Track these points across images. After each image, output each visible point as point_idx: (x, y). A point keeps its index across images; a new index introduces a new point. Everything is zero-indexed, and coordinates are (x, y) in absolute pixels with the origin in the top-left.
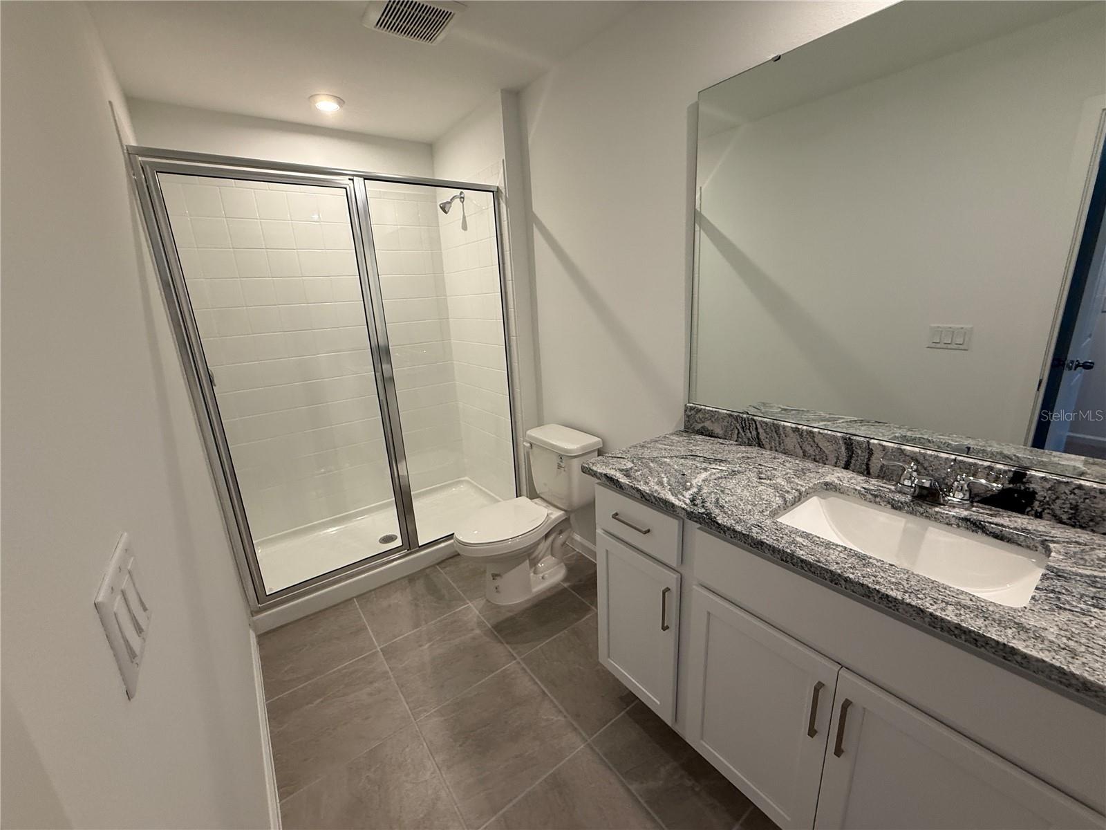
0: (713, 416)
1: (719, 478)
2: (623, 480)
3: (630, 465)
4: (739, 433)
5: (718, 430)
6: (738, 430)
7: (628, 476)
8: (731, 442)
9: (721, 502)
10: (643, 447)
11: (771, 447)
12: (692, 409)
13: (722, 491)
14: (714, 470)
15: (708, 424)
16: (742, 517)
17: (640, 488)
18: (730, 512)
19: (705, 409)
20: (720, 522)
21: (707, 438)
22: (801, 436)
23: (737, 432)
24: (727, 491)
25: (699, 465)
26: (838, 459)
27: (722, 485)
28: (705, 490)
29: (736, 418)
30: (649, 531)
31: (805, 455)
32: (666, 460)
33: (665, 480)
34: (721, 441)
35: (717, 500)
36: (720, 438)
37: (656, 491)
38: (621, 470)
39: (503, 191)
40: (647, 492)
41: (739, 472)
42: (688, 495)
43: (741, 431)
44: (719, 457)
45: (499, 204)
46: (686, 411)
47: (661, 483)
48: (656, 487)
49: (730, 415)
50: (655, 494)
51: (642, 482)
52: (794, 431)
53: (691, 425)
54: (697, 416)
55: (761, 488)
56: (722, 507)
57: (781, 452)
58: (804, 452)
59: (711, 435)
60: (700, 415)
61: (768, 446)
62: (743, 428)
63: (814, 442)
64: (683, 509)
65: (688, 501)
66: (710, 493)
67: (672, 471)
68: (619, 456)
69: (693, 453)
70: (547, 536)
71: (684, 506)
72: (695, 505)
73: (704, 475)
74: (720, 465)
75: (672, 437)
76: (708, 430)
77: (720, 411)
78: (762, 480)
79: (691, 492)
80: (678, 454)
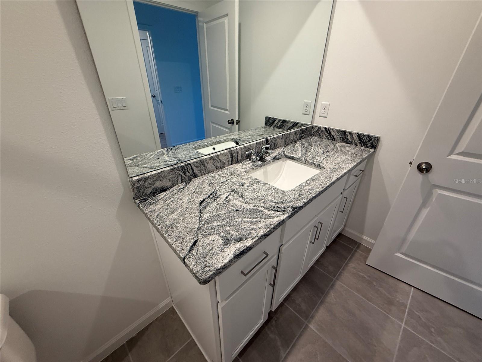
1: (242, 198)
5: (167, 183)
11: (202, 174)
12: (139, 181)
15: (158, 184)
19: (152, 175)
22: (214, 159)
23: (180, 177)
26: (228, 162)
27: (253, 198)
29: (178, 168)
31: (217, 168)
43: (183, 175)
49: (172, 169)
52: (210, 159)
53: (143, 193)
54: (146, 183)
57: (207, 173)
60: (149, 181)
61: (199, 175)
62: (184, 172)
63: (219, 159)
76: (159, 188)
77: (164, 169)
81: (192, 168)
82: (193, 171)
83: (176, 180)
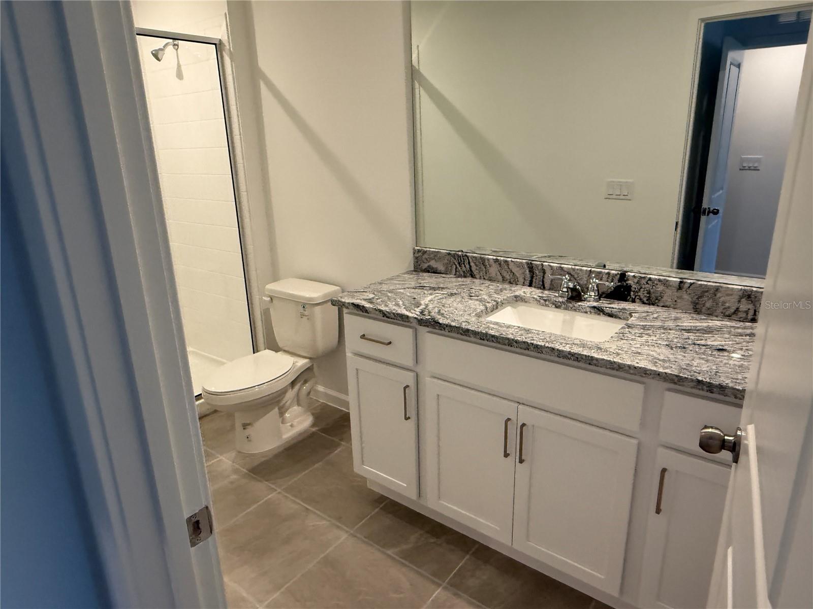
0: (436, 255)
1: (441, 298)
2: (367, 305)
3: (371, 296)
4: (456, 268)
5: (441, 268)
6: (456, 265)
7: (371, 303)
8: (451, 276)
9: (442, 312)
10: (380, 283)
11: (481, 277)
12: (419, 251)
13: (443, 306)
14: (437, 294)
15: (433, 264)
16: (456, 318)
17: (381, 309)
18: (448, 317)
19: (429, 251)
20: (441, 322)
21: (433, 274)
22: (500, 264)
23: (455, 267)
24: (446, 305)
25: (426, 292)
26: (525, 280)
27: (443, 302)
28: (431, 306)
29: (454, 256)
30: (390, 343)
31: (504, 280)
32: (400, 290)
33: (401, 303)
34: (444, 275)
35: (439, 311)
36: (443, 274)
37: (394, 310)
38: (365, 300)
39: (227, 44)
40: (388, 311)
41: (455, 294)
42: (418, 310)
43: (458, 266)
44: (442, 286)
45: (222, 57)
46: (414, 253)
47: (397, 305)
48: (394, 307)
49: (449, 254)
50: (394, 312)
51: (383, 306)
52: (495, 262)
53: (419, 265)
54: (424, 257)
55: (470, 302)
56: (443, 314)
57: (487, 280)
58: (503, 277)
59: (435, 272)
60: (426, 256)
61: (478, 276)
62: (459, 263)
63: (509, 268)
64: (415, 318)
65: (418, 313)
66: (435, 308)
67: (406, 297)
68: (362, 290)
69: (421, 285)
70: (293, 384)
71: (415, 316)
72: (423, 315)
73: (430, 297)
74: (442, 291)
75: (404, 276)
76: (433, 268)
77: (441, 251)
78: (472, 298)
79: (421, 308)
80: (409, 286)
81: (469, 263)
82: (470, 267)
83: (450, 268)
